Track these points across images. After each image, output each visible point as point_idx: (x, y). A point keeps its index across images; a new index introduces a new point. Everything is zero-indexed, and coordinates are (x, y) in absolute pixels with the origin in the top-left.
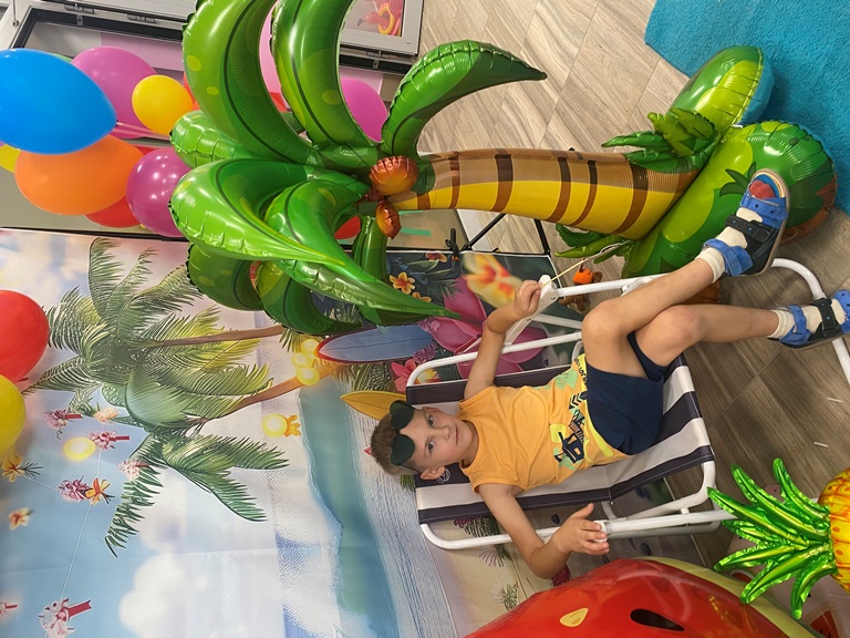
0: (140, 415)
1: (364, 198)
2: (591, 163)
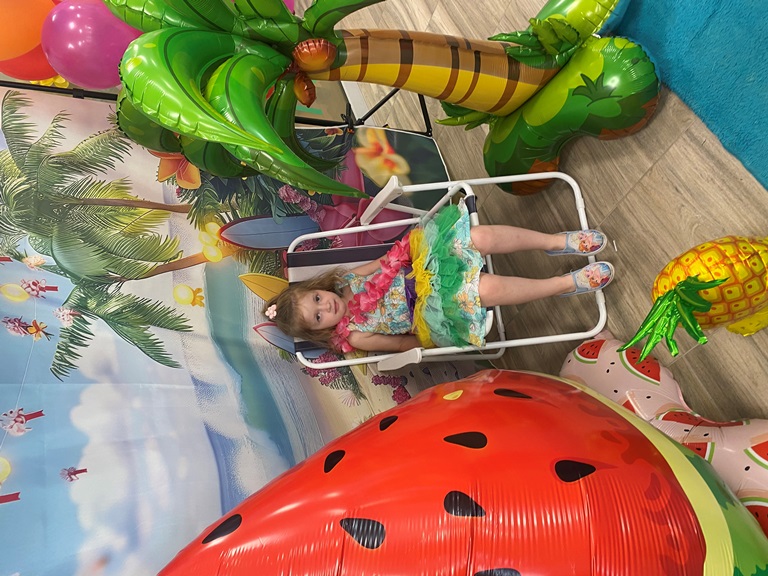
0: (66, 265)
1: (286, 71)
2: (477, 53)
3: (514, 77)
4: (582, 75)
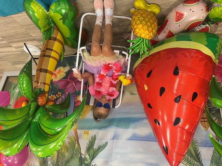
2: (47, 49)
3: (55, 39)
4: (59, 20)
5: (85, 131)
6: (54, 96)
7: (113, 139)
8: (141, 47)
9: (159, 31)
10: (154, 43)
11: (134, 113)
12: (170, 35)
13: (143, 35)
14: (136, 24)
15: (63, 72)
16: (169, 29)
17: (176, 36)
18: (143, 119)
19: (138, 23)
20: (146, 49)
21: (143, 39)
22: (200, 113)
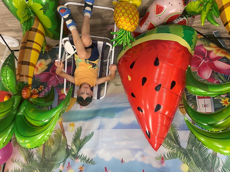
0: (63, 160)
3: (36, 30)
4: (40, 10)
5: (71, 123)
6: (36, 89)
7: (99, 129)
8: (124, 39)
9: (141, 23)
10: (137, 35)
11: (118, 103)
12: (152, 27)
13: (126, 28)
14: (118, 16)
15: (44, 65)
16: (150, 21)
17: (156, 28)
18: (127, 108)
19: (121, 16)
20: (129, 41)
21: (126, 31)
22: (178, 100)
